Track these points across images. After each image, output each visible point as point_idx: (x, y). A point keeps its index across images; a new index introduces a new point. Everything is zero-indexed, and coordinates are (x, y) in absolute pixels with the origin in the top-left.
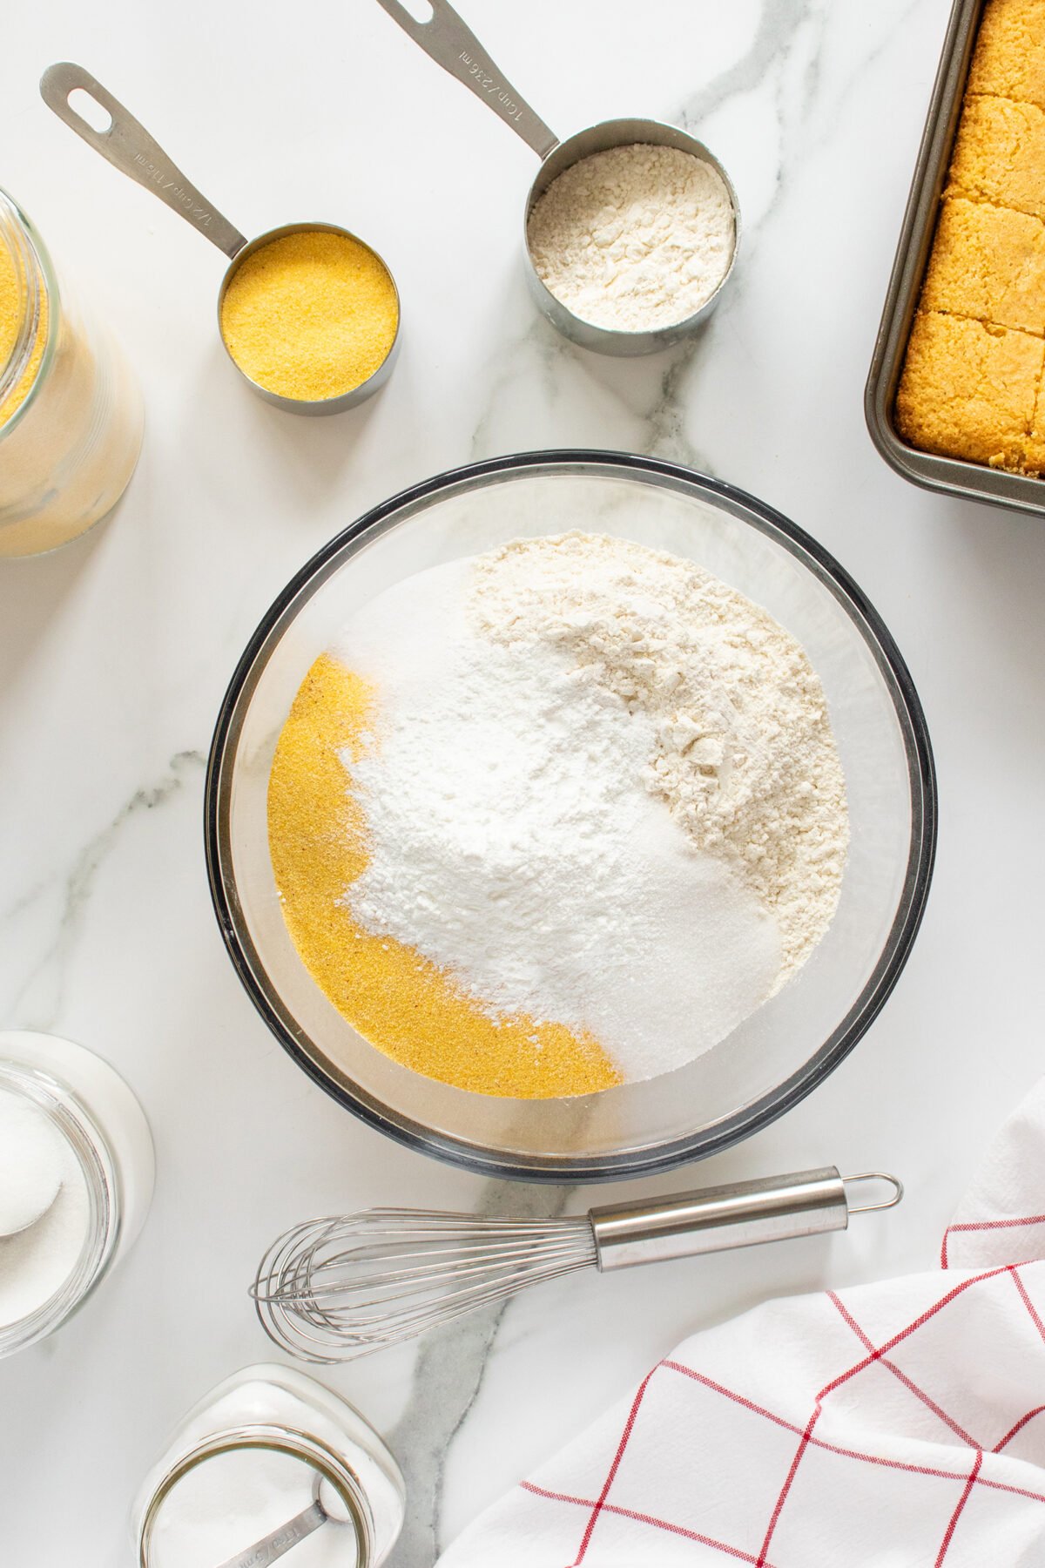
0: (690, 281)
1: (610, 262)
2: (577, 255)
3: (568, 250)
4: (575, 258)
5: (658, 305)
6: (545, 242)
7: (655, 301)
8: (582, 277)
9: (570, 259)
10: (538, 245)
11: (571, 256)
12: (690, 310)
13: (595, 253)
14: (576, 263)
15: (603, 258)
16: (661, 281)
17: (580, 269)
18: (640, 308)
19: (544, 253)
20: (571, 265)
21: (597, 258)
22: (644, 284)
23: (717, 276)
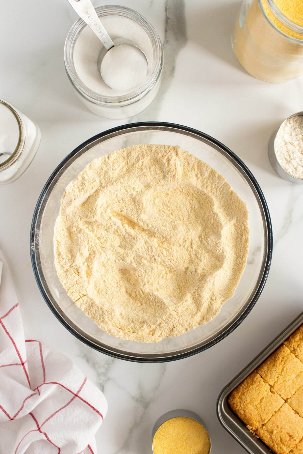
0: (295, 168)
1: (297, 142)
2: (298, 132)
3: (299, 129)
4: (297, 132)
5: (286, 159)
6: (301, 122)
7: (287, 158)
8: (291, 135)
9: (297, 130)
10: (300, 120)
11: (298, 130)
12: (285, 169)
13: (300, 138)
14: (296, 132)
15: (299, 140)
16: (293, 159)
17: (294, 134)
18: (284, 154)
19: (298, 122)
20: (295, 131)
21: (298, 139)
22: (292, 154)
23: (298, 176)
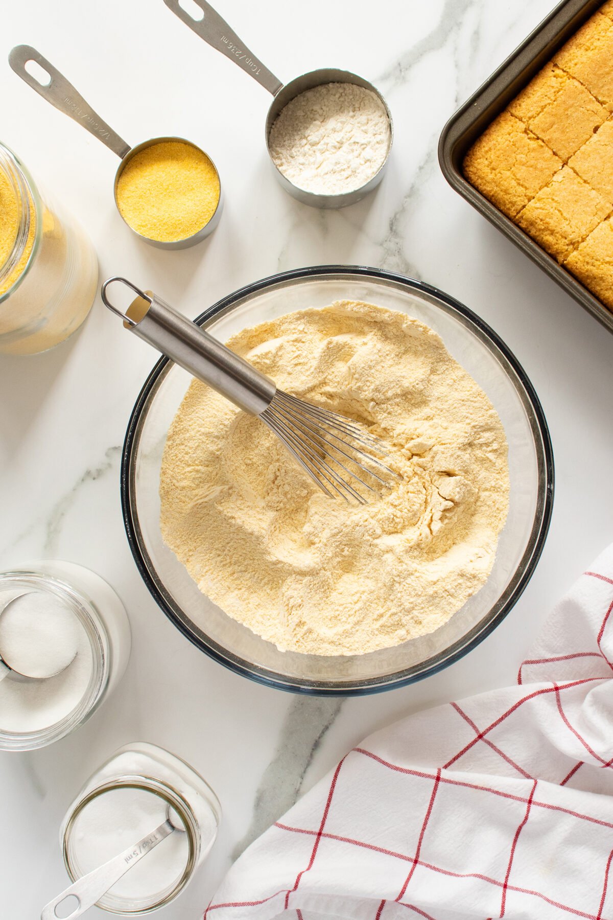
0: (366, 162)
1: (318, 154)
2: (299, 151)
3: (293, 149)
4: (298, 153)
5: (347, 178)
6: (280, 144)
7: (346, 176)
8: (303, 164)
9: (295, 154)
10: (276, 147)
11: (296, 152)
12: (366, 180)
13: (309, 149)
14: (299, 156)
15: (314, 152)
16: (348, 164)
17: (301, 159)
18: (337, 180)
19: (280, 151)
20: (296, 157)
21: (311, 152)
22: (338, 166)
23: (381, 158)
